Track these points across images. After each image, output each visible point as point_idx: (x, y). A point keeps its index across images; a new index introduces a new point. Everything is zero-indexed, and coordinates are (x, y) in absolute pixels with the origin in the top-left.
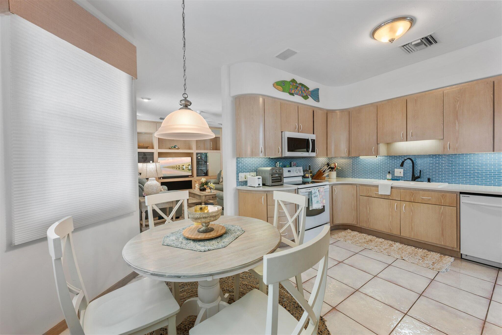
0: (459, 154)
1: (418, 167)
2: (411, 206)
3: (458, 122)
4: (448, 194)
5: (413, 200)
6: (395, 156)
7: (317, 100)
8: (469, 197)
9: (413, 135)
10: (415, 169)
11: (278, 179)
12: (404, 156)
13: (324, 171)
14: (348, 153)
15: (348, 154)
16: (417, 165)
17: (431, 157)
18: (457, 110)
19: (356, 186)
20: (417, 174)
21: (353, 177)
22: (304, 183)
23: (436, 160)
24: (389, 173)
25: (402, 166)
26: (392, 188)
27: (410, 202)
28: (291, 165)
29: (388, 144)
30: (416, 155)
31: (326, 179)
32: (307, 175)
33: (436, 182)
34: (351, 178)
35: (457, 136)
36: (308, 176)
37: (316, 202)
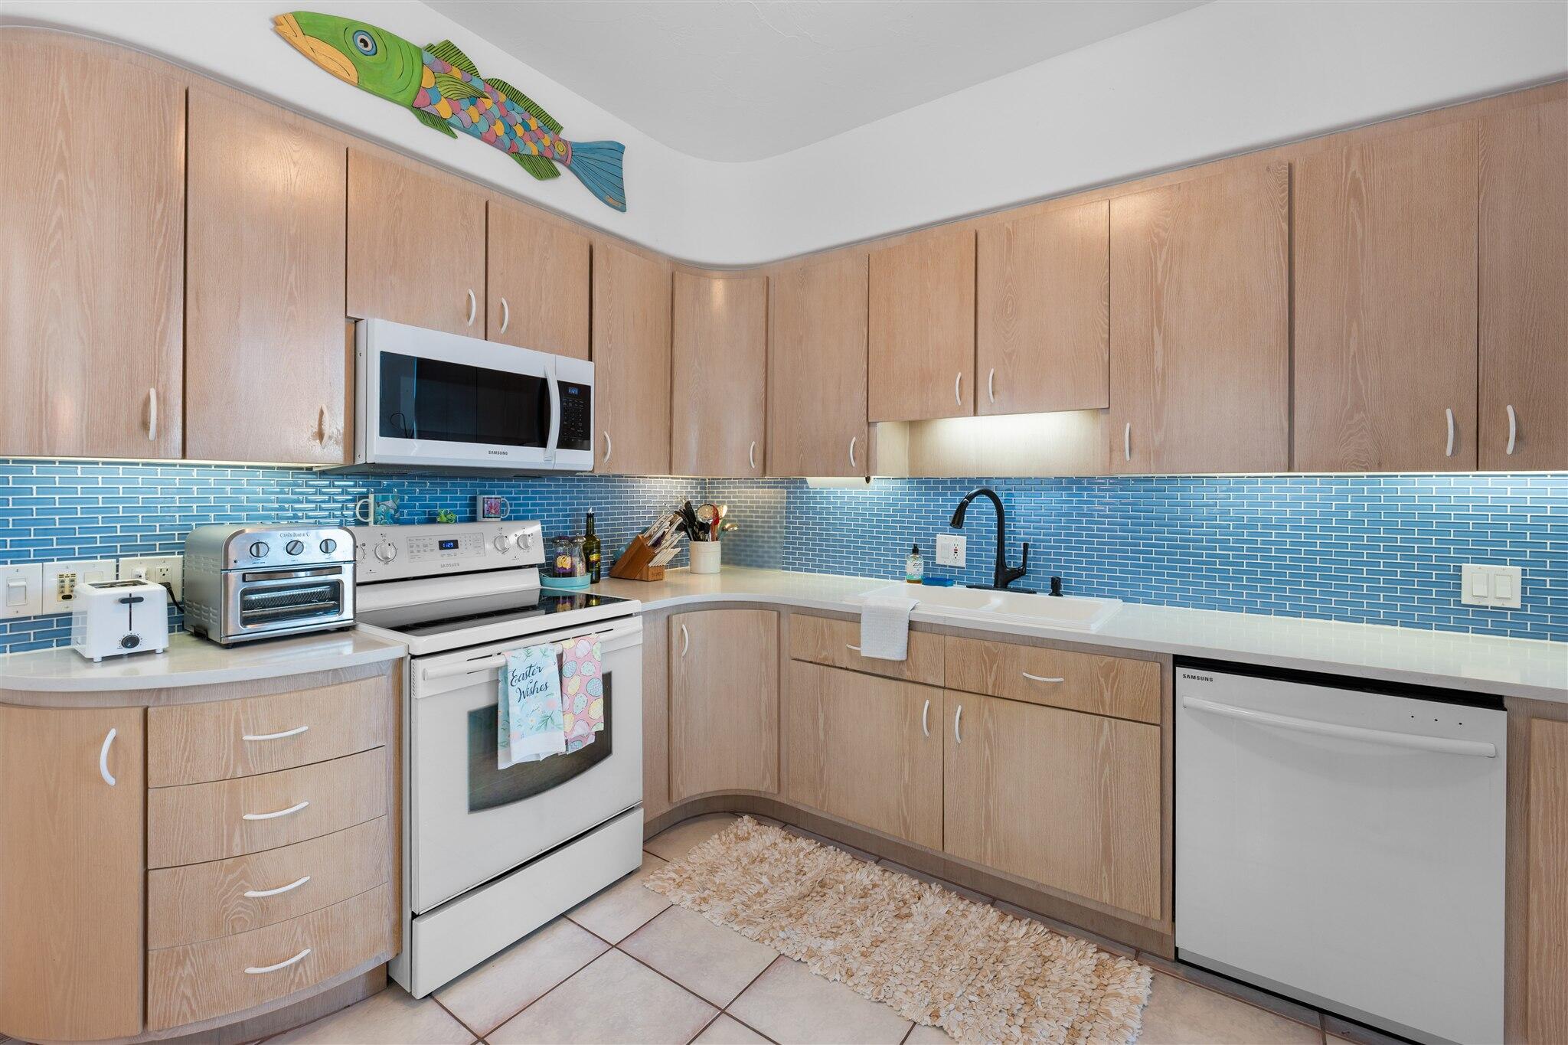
0: (1160, 480)
1: (1020, 531)
2: (986, 713)
3: (1162, 334)
4: (1129, 665)
5: (994, 685)
6: (937, 481)
7: (611, 201)
8: (1211, 680)
9: (997, 388)
10: (1006, 536)
11: (320, 597)
12: (971, 481)
13: (657, 543)
14: (762, 462)
15: (761, 467)
16: (1013, 520)
17: (1064, 489)
18: (1159, 282)
19: (775, 614)
20: (1012, 557)
21: (789, 564)
22: (549, 603)
23: (1079, 502)
24: (915, 551)
25: (958, 524)
26: (912, 626)
27: (983, 698)
28: (474, 512)
29: (915, 426)
30: (1010, 476)
31: (666, 579)
32: (564, 562)
33: (1079, 593)
34: (780, 568)
35: (1158, 398)
36: (568, 567)
37: (535, 720)
